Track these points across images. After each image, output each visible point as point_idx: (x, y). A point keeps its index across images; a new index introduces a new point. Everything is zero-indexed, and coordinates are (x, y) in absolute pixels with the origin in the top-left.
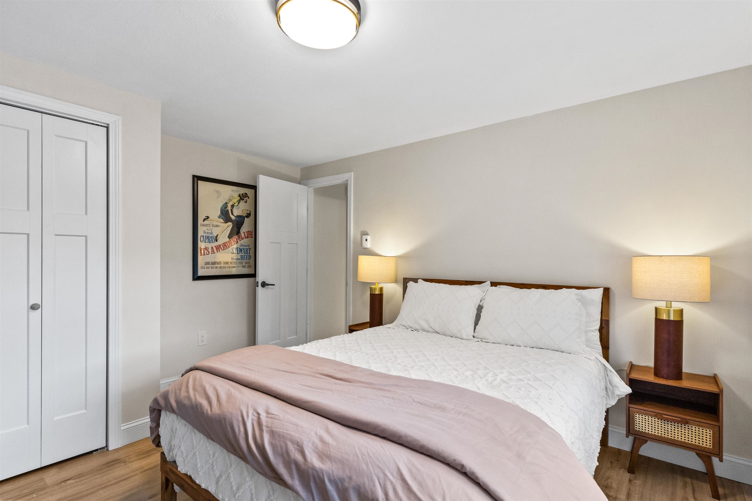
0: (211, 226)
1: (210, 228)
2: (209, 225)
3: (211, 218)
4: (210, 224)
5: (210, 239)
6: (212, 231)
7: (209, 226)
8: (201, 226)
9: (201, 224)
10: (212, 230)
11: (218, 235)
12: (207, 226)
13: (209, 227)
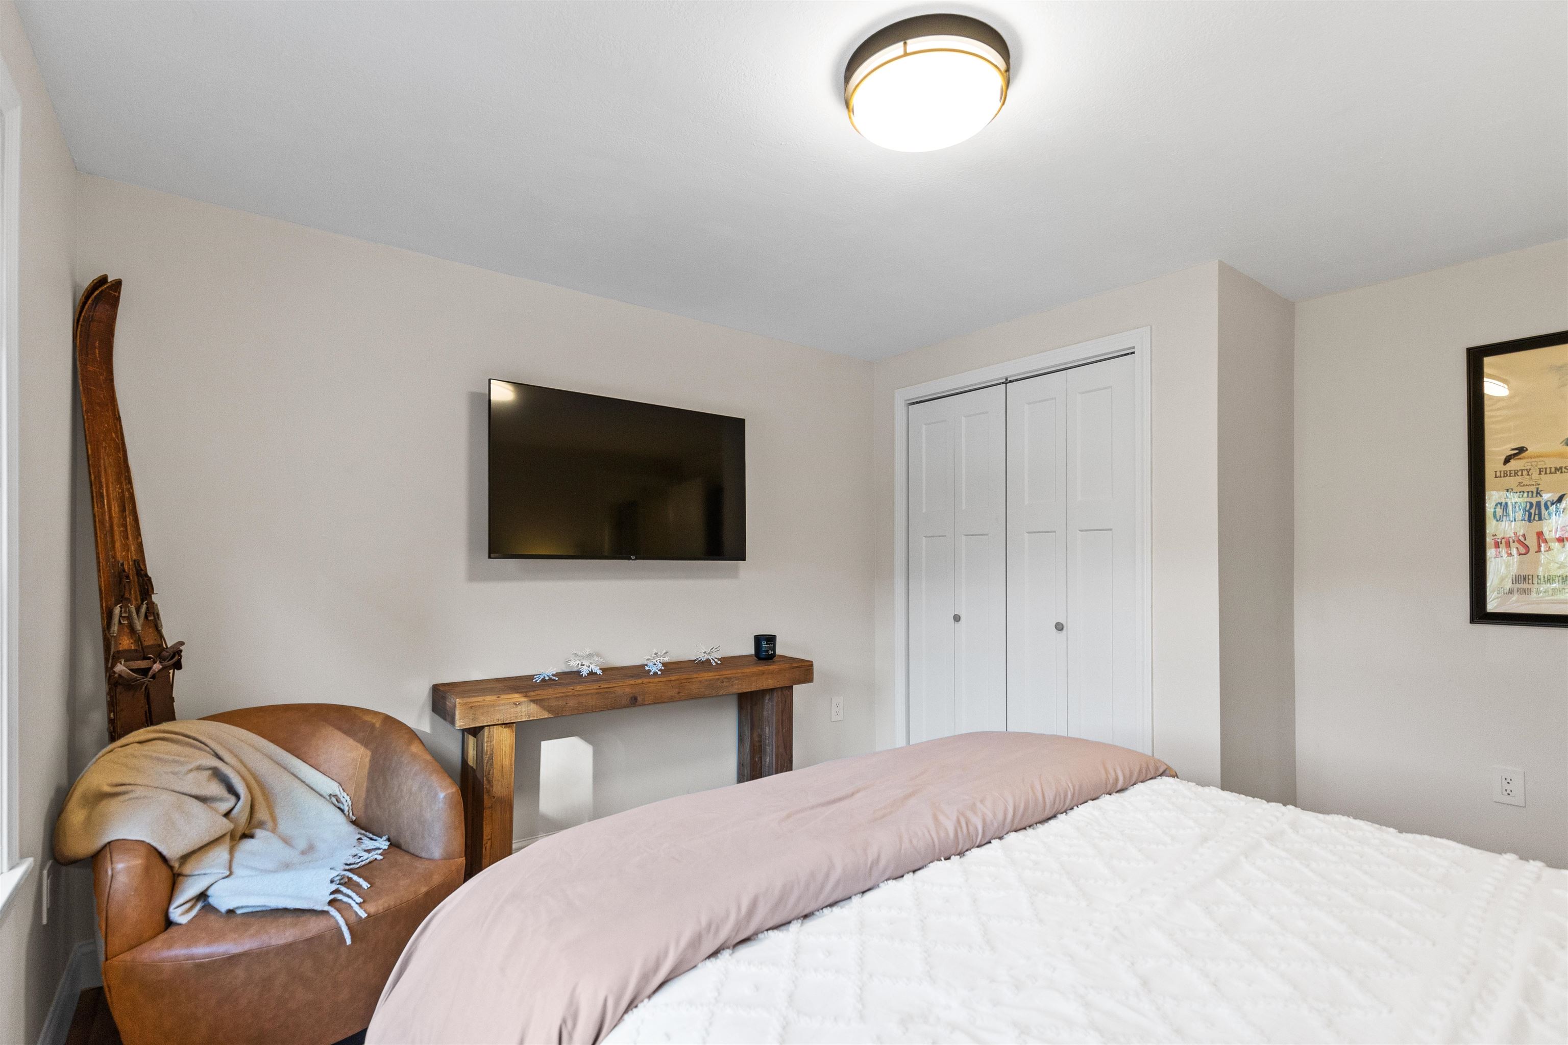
0: (1535, 475)
1: (1531, 479)
2: (1528, 471)
3: (1532, 449)
4: (1528, 467)
5: (1532, 511)
6: (1538, 488)
7: (1528, 475)
8: (1496, 477)
9: (1496, 472)
10: (1539, 484)
11: (1566, 495)
12: (1520, 473)
13: (1528, 477)
